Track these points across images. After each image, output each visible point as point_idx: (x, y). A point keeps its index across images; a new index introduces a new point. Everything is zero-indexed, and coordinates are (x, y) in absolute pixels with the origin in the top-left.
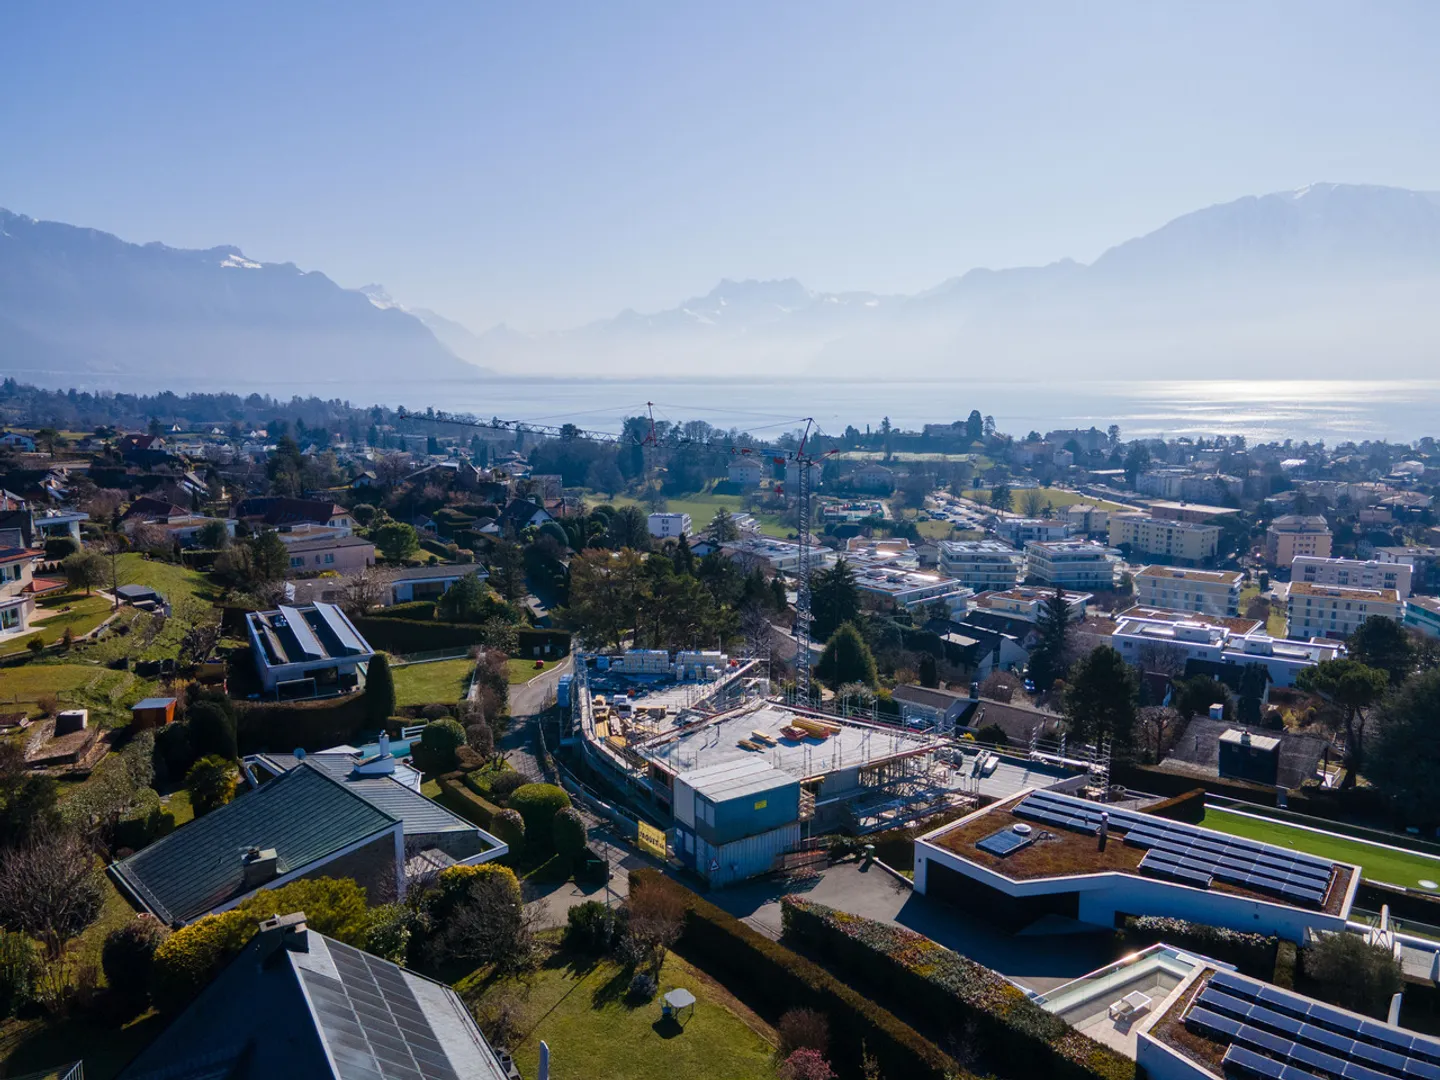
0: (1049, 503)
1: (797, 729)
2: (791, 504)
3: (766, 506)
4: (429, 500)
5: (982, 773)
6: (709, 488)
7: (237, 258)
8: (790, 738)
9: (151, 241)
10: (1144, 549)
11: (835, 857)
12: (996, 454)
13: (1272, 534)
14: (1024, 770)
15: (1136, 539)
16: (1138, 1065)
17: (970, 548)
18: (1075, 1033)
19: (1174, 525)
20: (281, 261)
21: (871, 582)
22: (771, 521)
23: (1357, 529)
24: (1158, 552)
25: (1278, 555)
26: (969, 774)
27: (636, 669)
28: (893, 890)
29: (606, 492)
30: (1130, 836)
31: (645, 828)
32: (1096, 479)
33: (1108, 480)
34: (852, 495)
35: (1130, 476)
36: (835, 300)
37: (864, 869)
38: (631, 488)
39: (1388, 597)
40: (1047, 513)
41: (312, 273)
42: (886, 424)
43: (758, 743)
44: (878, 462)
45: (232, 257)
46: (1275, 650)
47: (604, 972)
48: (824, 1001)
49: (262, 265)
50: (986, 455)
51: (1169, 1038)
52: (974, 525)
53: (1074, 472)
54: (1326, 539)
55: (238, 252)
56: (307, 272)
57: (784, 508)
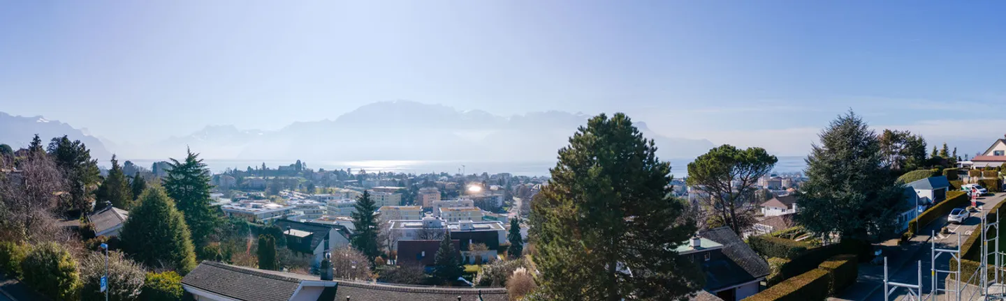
12: (308, 176)
13: (420, 195)
32: (347, 184)
42: (264, 165)
44: (260, 179)
50: (304, 176)
54: (439, 195)
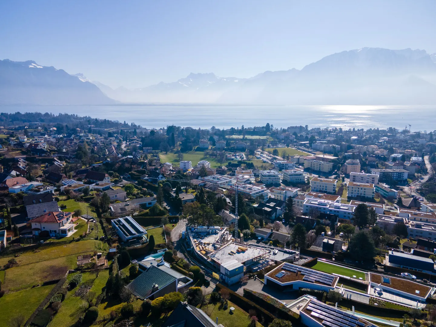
0: (288, 155)
1: (240, 250)
2: (218, 154)
3: (211, 155)
4: (127, 168)
5: (275, 254)
6: (194, 149)
7: (34, 65)
8: (238, 252)
9: (5, 59)
10: (314, 169)
11: (250, 277)
12: (274, 136)
13: (346, 165)
14: (283, 253)
15: (311, 166)
16: (300, 315)
17: (268, 173)
18: (291, 311)
19: (321, 163)
20: (49, 66)
21: (244, 190)
22: (213, 160)
23: (367, 163)
24: (317, 170)
25: (347, 171)
26: (272, 254)
27: (200, 231)
28: (260, 284)
29: (165, 151)
30: (302, 273)
31: (214, 273)
32: (301, 145)
33: (304, 145)
34: (235, 151)
35: (310, 144)
36: (225, 80)
37: (255, 280)
38: (171, 149)
39: (371, 186)
40: (288, 158)
41: (60, 70)
42: (243, 127)
43: (232, 254)
44: (241, 139)
45: (33, 64)
46: (341, 207)
47: (219, 305)
48: (254, 308)
49: (43, 67)
50: (271, 136)
51: (304, 311)
52: (268, 161)
53: (296, 142)
54: (359, 167)
55: (34, 63)
56: (58, 69)
57: (216, 156)
